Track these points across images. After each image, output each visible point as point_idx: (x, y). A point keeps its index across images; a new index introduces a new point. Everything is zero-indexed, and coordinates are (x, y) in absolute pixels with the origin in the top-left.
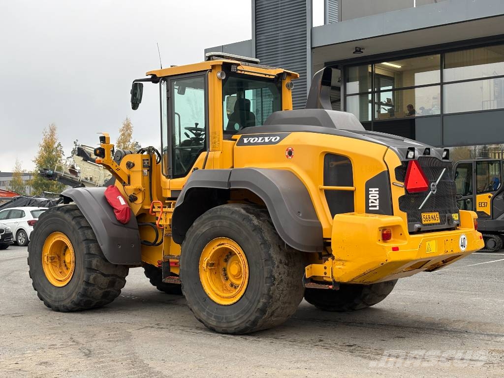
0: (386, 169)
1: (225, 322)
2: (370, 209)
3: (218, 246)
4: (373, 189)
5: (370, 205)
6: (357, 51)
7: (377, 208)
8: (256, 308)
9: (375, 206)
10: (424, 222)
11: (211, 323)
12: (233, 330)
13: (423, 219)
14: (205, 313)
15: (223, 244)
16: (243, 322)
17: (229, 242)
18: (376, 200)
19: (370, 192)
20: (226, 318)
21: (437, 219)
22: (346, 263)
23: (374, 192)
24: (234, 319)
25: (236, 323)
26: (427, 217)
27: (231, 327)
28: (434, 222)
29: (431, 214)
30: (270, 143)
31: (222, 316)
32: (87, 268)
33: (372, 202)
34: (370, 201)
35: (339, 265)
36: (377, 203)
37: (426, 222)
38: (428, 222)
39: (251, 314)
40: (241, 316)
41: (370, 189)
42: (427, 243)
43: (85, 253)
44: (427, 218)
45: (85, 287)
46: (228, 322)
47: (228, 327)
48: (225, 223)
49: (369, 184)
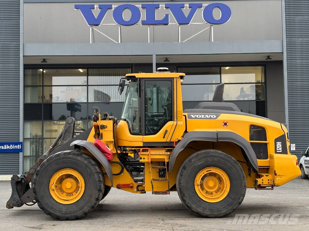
0: (284, 134)
1: (217, 212)
2: (277, 151)
3: (207, 172)
4: (279, 143)
5: (277, 150)
6: (43, 61)
7: (281, 151)
8: (237, 202)
9: (280, 150)
11: (206, 213)
12: (222, 215)
14: (202, 208)
15: (210, 171)
16: (229, 210)
17: (214, 169)
18: (280, 147)
19: (277, 144)
20: (217, 209)
22: (282, 177)
23: (279, 144)
24: (222, 210)
25: (225, 211)
27: (221, 214)
30: (211, 118)
31: (214, 208)
32: (98, 190)
33: (278, 148)
34: (277, 148)
35: (279, 178)
36: (281, 149)
39: (235, 206)
40: (227, 207)
41: (277, 143)
43: (97, 180)
45: (95, 202)
46: (219, 211)
47: (218, 214)
48: (216, 159)
49: (276, 140)
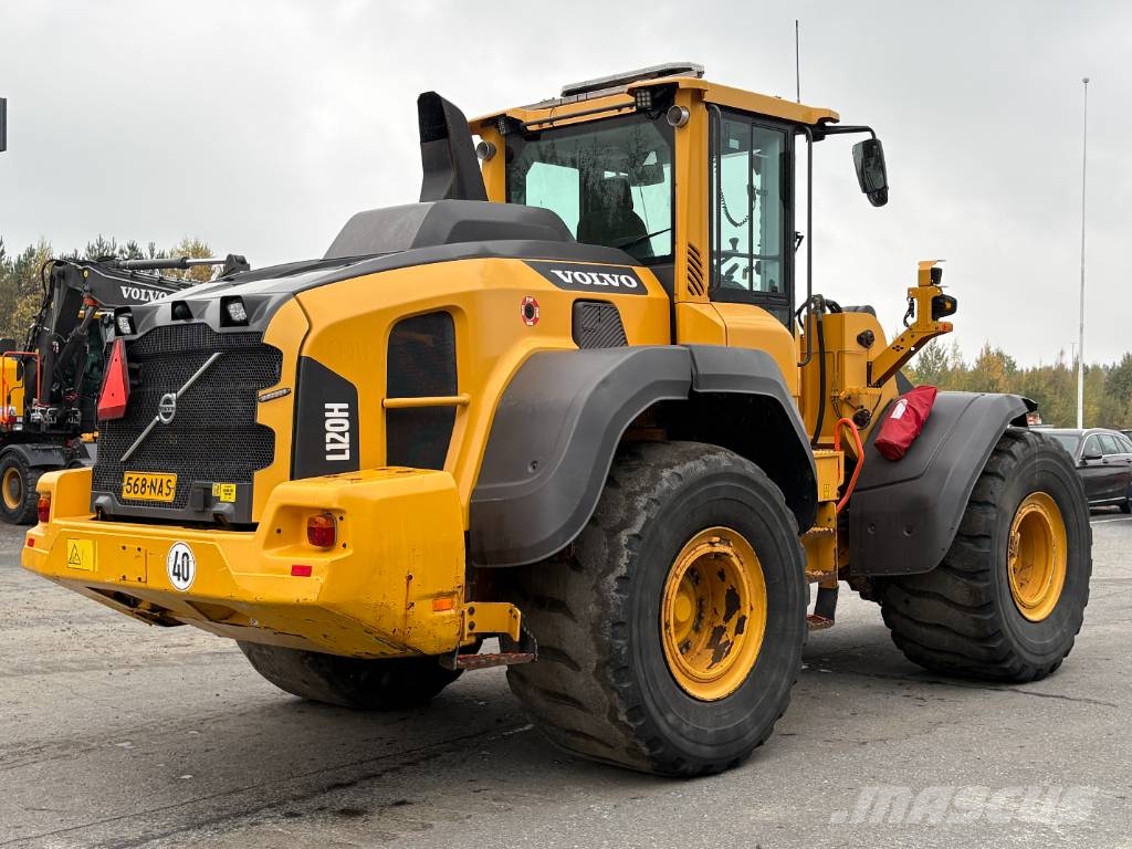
10: (125, 495)
13: (126, 487)
21: (165, 490)
26: (139, 483)
28: (155, 497)
29: (151, 477)
37: (132, 496)
38: (139, 496)
42: (71, 543)
44: (135, 485)
